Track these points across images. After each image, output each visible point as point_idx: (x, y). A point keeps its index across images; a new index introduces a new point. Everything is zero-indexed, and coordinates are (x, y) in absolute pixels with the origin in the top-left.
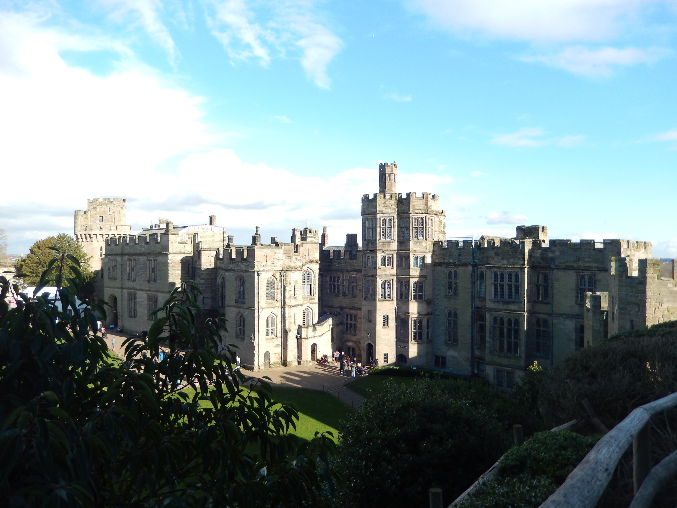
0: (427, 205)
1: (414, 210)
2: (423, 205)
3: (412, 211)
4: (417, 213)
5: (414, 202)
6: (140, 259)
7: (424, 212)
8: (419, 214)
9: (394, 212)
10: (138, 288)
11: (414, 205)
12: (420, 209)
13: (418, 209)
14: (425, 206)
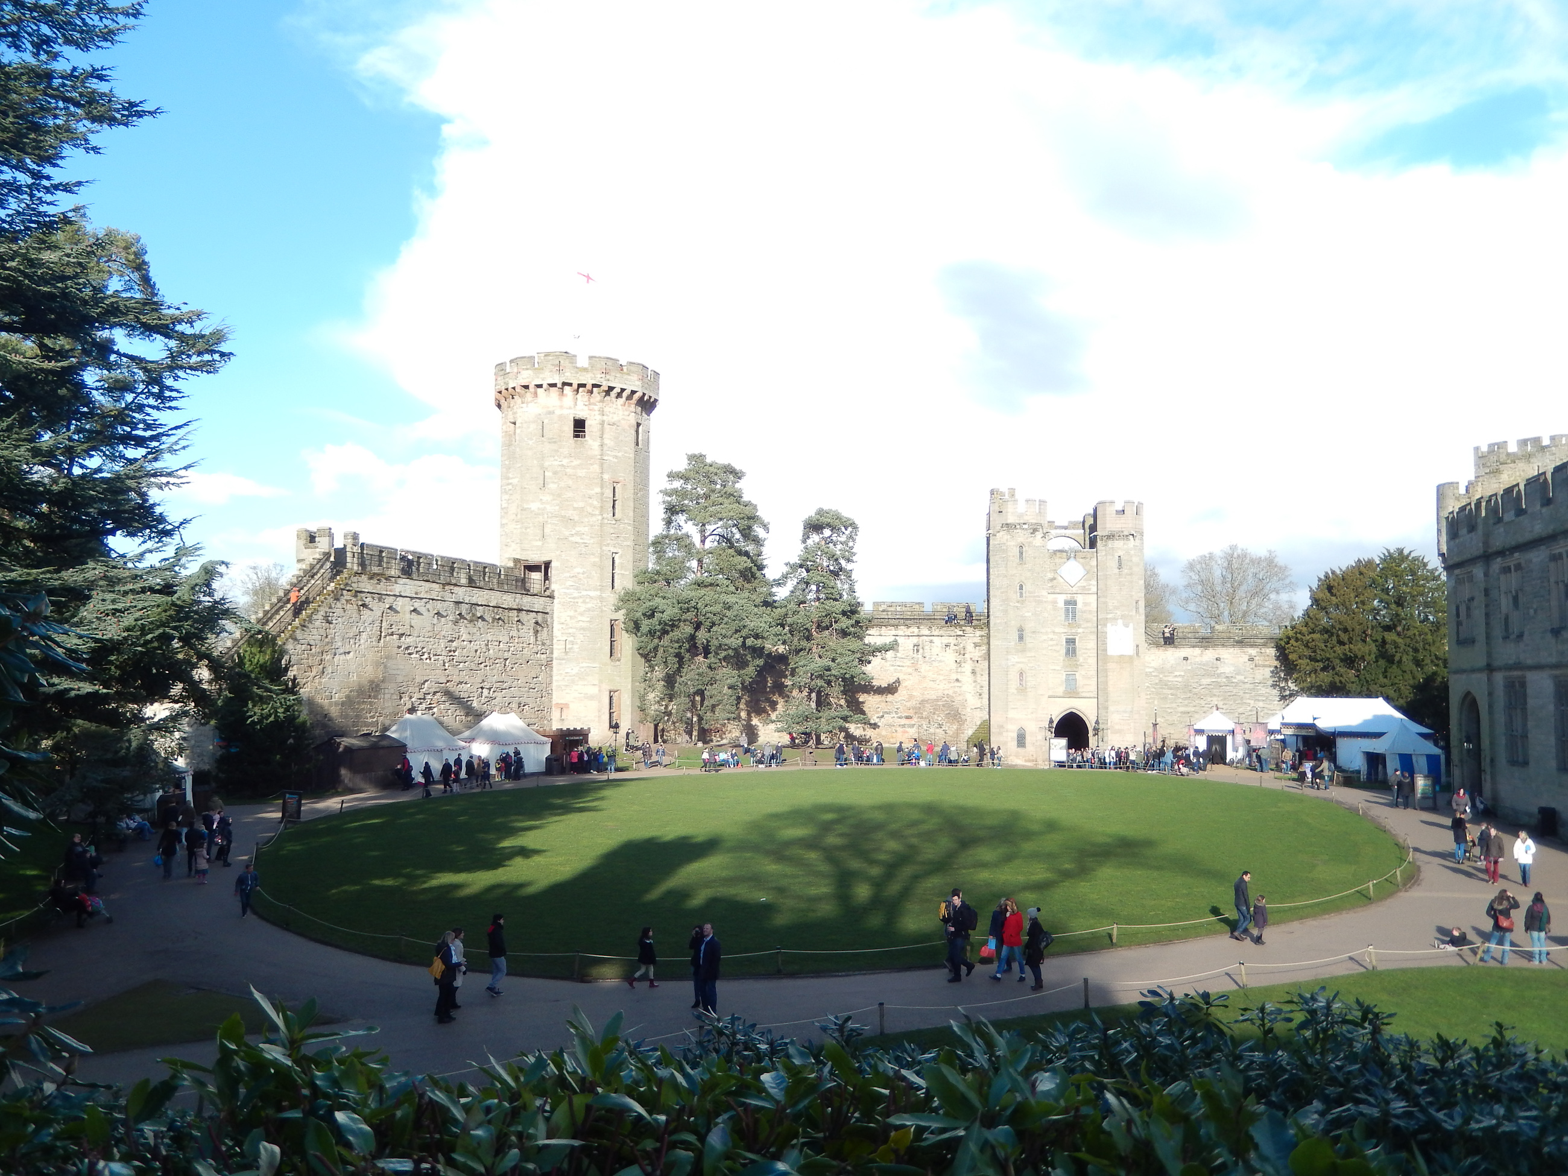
6: (1531, 561)
10: (1529, 662)
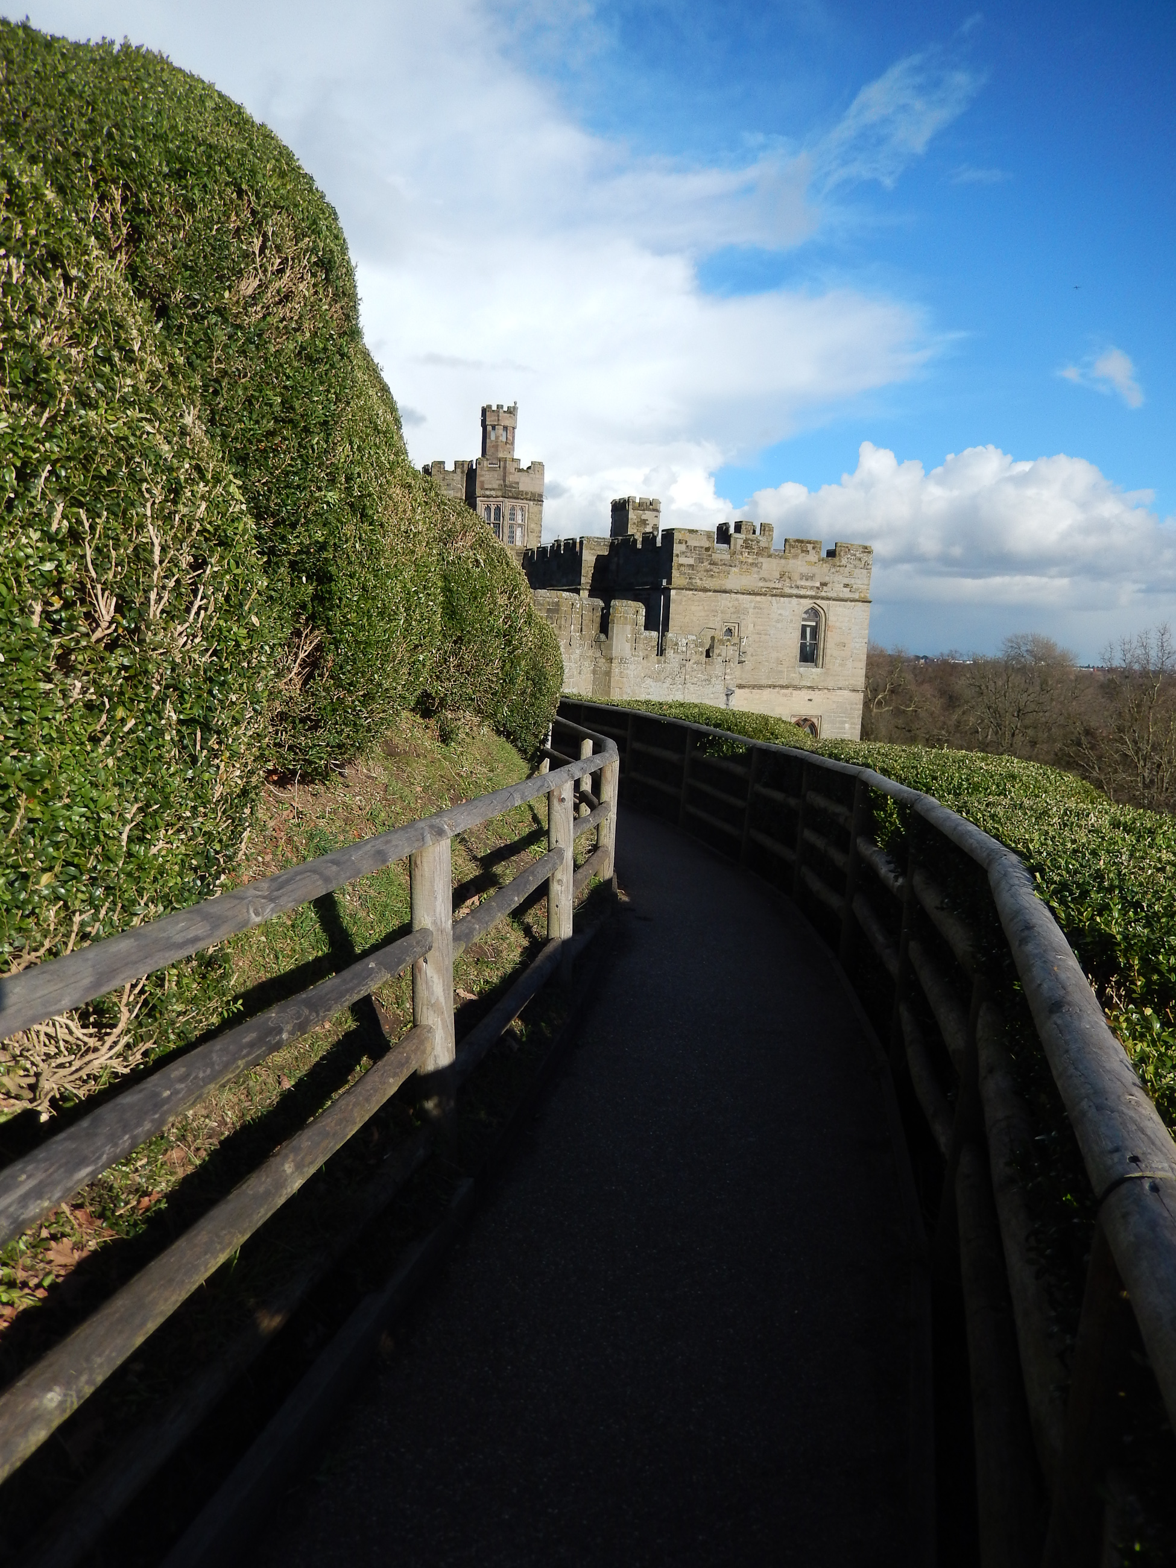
0: (504, 481)
1: (482, 492)
2: (498, 482)
3: (478, 492)
4: (488, 497)
5: (483, 476)
7: (499, 493)
8: (491, 499)
9: (459, 495)
11: (482, 482)
12: (494, 489)
13: (491, 490)
14: (502, 482)
